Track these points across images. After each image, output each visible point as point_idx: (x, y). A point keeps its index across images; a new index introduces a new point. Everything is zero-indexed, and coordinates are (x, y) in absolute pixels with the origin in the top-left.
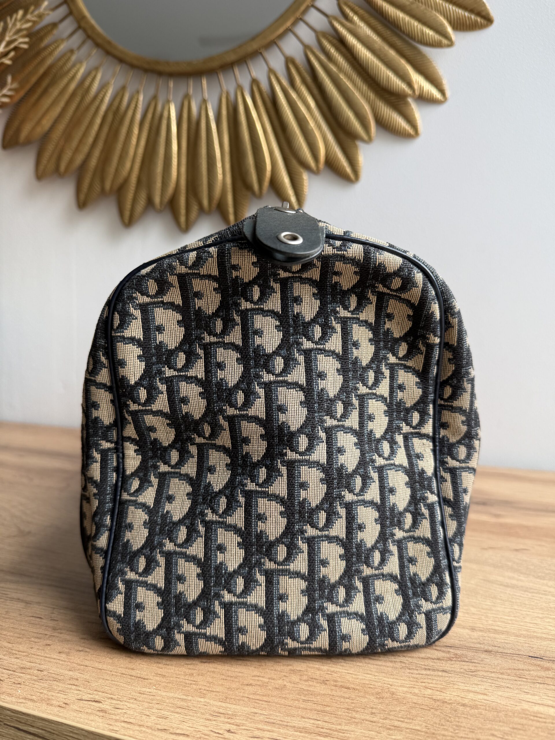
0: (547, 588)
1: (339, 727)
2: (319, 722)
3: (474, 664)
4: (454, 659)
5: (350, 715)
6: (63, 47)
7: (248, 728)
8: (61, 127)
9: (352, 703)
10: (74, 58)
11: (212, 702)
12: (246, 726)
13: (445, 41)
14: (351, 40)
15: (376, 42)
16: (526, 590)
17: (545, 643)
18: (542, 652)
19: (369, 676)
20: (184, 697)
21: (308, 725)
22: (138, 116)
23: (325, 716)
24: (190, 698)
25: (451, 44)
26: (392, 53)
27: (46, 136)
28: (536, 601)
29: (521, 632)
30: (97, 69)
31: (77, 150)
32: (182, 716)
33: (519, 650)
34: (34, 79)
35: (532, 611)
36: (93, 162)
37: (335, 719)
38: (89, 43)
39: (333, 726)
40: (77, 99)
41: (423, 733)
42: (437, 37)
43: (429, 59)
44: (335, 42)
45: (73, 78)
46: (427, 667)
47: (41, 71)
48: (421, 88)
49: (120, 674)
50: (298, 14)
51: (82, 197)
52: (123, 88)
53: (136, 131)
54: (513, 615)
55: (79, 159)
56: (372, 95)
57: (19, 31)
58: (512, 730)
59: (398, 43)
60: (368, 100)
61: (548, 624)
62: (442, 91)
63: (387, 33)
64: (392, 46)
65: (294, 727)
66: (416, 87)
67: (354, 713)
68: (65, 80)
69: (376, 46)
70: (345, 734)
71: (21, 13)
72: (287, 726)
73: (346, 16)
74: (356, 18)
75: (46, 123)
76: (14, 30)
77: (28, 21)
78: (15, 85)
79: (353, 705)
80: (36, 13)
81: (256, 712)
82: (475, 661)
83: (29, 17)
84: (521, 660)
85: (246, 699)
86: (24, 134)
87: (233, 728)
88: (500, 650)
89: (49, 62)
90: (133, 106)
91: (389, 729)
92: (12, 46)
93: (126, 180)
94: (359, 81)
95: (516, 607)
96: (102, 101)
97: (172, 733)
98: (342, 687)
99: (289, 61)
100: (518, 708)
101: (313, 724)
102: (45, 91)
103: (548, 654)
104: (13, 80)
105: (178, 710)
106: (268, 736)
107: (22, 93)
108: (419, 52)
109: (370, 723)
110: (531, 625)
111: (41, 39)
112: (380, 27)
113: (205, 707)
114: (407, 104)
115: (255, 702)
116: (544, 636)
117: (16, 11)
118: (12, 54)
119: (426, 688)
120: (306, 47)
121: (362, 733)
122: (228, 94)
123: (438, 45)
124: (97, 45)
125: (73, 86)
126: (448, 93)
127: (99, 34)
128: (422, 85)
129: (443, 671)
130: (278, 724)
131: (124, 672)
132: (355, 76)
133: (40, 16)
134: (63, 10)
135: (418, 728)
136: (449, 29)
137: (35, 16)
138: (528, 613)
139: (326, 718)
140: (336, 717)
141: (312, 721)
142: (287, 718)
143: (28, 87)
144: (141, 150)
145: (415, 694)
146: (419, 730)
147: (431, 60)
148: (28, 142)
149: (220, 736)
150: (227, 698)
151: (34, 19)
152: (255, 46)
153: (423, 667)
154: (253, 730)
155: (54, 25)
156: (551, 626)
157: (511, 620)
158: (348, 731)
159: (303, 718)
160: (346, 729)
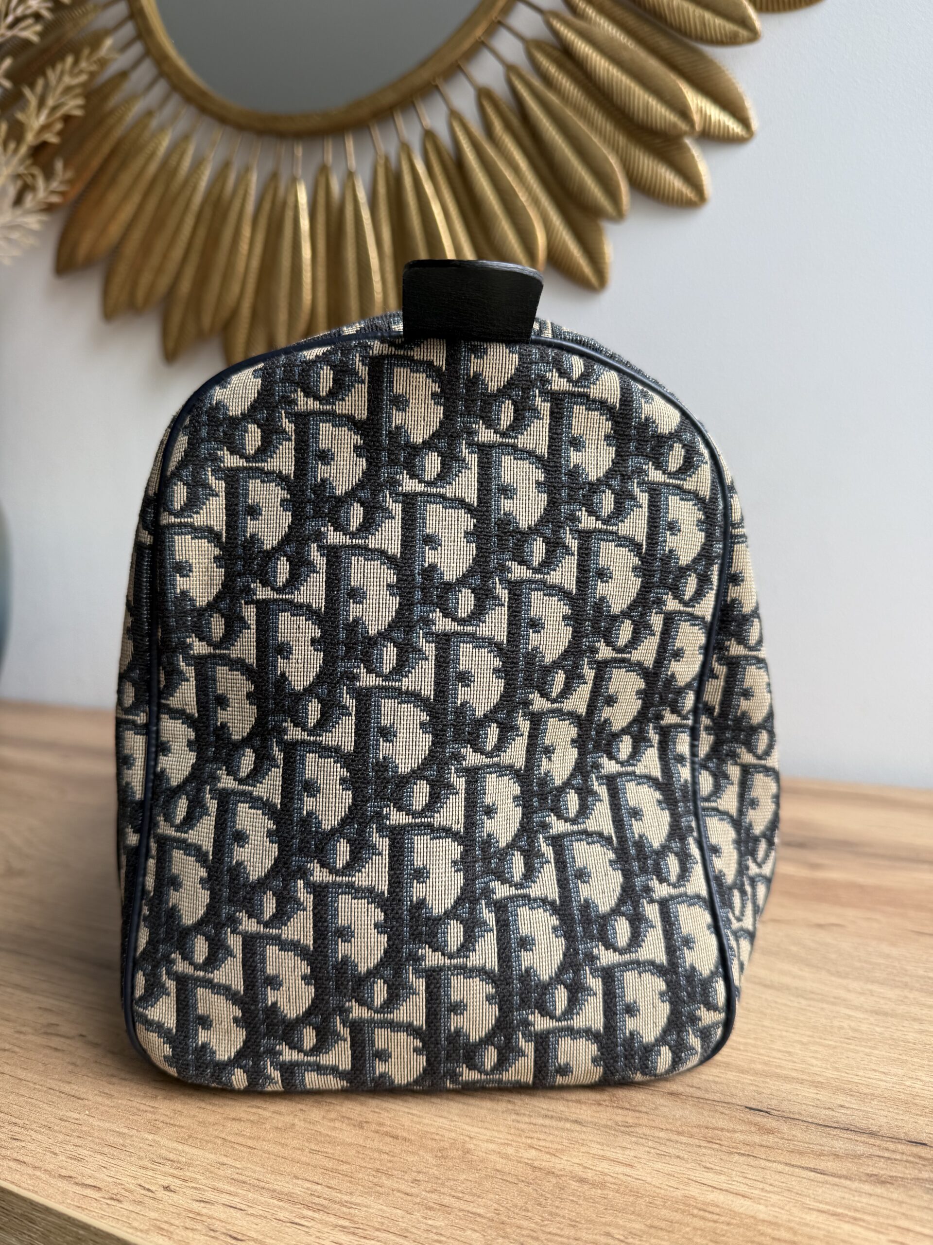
0: (842, 993)
1: (347, 1198)
2: (319, 1187)
3: (637, 1114)
4: (607, 1103)
5: (376, 1180)
6: (138, 108)
7: (198, 1186)
8: (137, 235)
9: (390, 1161)
10: (154, 123)
11: (164, 1142)
12: (198, 1183)
13: (743, 33)
14: (582, 47)
15: (625, 48)
16: (801, 994)
17: (788, 1087)
18: (774, 1102)
20: (125, 1131)
21: (297, 1190)
22: (250, 208)
23: (334, 1178)
24: (134, 1132)
25: (754, 36)
26: (653, 65)
27: (116, 250)
28: (809, 1014)
29: (753, 1066)
30: (186, 138)
31: (159, 270)
32: (106, 1159)
33: (733, 1095)
34: (96, 163)
35: (794, 1030)
36: (185, 286)
37: (348, 1184)
38: (175, 100)
39: (339, 1195)
40: (159, 190)
42: (729, 27)
43: (719, 68)
44: (557, 54)
45: (153, 154)
46: (550, 1113)
47: (106, 148)
48: (706, 119)
49: (45, 1089)
50: (494, 14)
51: (171, 345)
52: (226, 166)
53: (246, 231)
54: (753, 1036)
55: (164, 283)
56: (621, 140)
57: (68, 89)
58: (647, 1229)
59: (664, 44)
60: (615, 149)
61: (811, 1055)
62: (744, 122)
63: (645, 30)
64: (654, 51)
65: (272, 1191)
66: (696, 118)
67: (384, 1178)
68: (140, 161)
69: (625, 55)
70: (352, 1211)
71: (70, 60)
72: (263, 1188)
73: (573, 9)
74: (590, 12)
75: (115, 230)
76: (60, 89)
77: (81, 72)
78: (69, 174)
79: (390, 1165)
80: (95, 58)
81: (226, 1162)
82: (644, 1109)
83: (83, 64)
84: (727, 1112)
85: (219, 1142)
86: (83, 251)
87: (175, 1183)
88: (699, 1093)
89: (118, 133)
90: (241, 192)
91: (430, 1208)
92: (59, 113)
93: (235, 312)
94: (599, 118)
95: (766, 1023)
96: (194, 189)
97: (76, 1184)
98: (387, 1134)
99: (484, 95)
100: (679, 1194)
101: (308, 1189)
102: (113, 181)
103: (785, 1106)
104: (66, 166)
105: (106, 1150)
106: (224, 1201)
107: (79, 187)
108: (703, 57)
109: (403, 1196)
110: (779, 1055)
111: (106, 98)
112: (631, 21)
113: (150, 1148)
114: (684, 149)
115: (232, 1147)
116: (794, 1074)
117: (62, 58)
118: (59, 126)
119: (531, 1147)
120: (510, 69)
121: (380, 1210)
122: (387, 159)
123: (732, 41)
124: (189, 99)
125: (153, 168)
126: (755, 124)
127: (189, 83)
128: (708, 113)
129: (576, 1122)
130: (250, 1184)
131: (54, 1086)
132: (592, 109)
133: (103, 63)
134: (137, 49)
135: (481, 1211)
136: (751, 11)
137: (95, 62)
138: (784, 1033)
139: (333, 1183)
140: (350, 1182)
141: (308, 1185)
142: (269, 1176)
143: (88, 175)
144: (255, 263)
145: (506, 1157)
146: (479, 1215)
147: (725, 69)
148: (89, 263)
149: (150, 1194)
150: (190, 1137)
151: (94, 68)
152: (425, 75)
153: (543, 1112)
154: (204, 1191)
155: (123, 75)
156: (816, 1058)
157: (746, 1044)
158: (359, 1205)
159: (296, 1177)
160: (358, 1201)
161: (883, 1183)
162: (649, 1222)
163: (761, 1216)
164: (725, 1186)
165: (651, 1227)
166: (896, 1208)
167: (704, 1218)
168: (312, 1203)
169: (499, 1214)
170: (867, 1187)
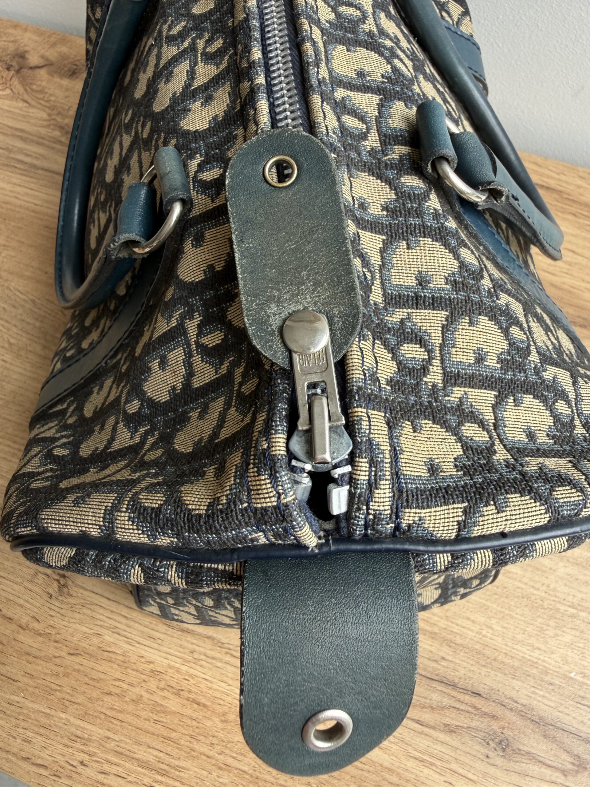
1: (177, 763)
2: (161, 755)
5: (191, 745)
7: (98, 759)
9: (197, 727)
11: (72, 720)
12: (98, 757)
19: (223, 684)
20: (48, 711)
21: (151, 759)
23: (169, 745)
24: (53, 713)
32: (44, 740)
37: (177, 751)
39: (173, 760)
41: (248, 777)
65: (138, 760)
67: (195, 743)
70: (181, 773)
72: (133, 758)
79: (197, 731)
81: (110, 736)
85: (103, 716)
87: (86, 758)
91: (220, 768)
97: (33, 764)
98: (194, 701)
101: (156, 757)
105: (42, 731)
106: (114, 771)
109: (206, 758)
113: (66, 727)
115: (111, 722)
121: (195, 772)
130: (125, 755)
135: (246, 768)
139: (169, 749)
140: (178, 748)
141: (156, 753)
142: (134, 746)
146: (245, 772)
149: (74, 769)
150: (86, 713)
154: (103, 763)
158: (183, 768)
159: (149, 747)
160: (183, 765)
161: (452, 731)
168: (161, 769)
169: (255, 771)
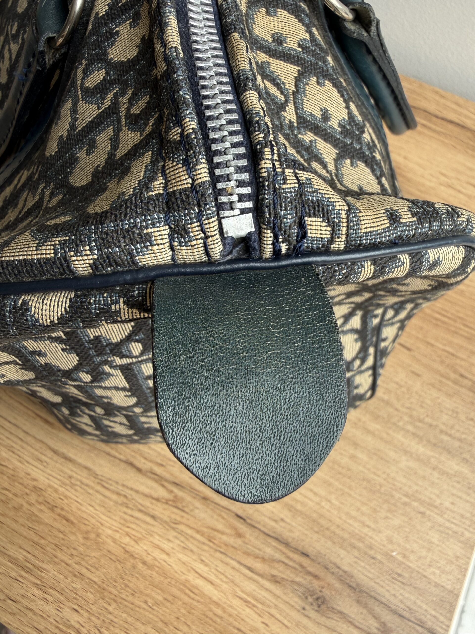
162: (165, 596)
163: (215, 598)
164: (205, 575)
165: (165, 599)
166: (274, 601)
167: (189, 596)
170: (268, 584)
